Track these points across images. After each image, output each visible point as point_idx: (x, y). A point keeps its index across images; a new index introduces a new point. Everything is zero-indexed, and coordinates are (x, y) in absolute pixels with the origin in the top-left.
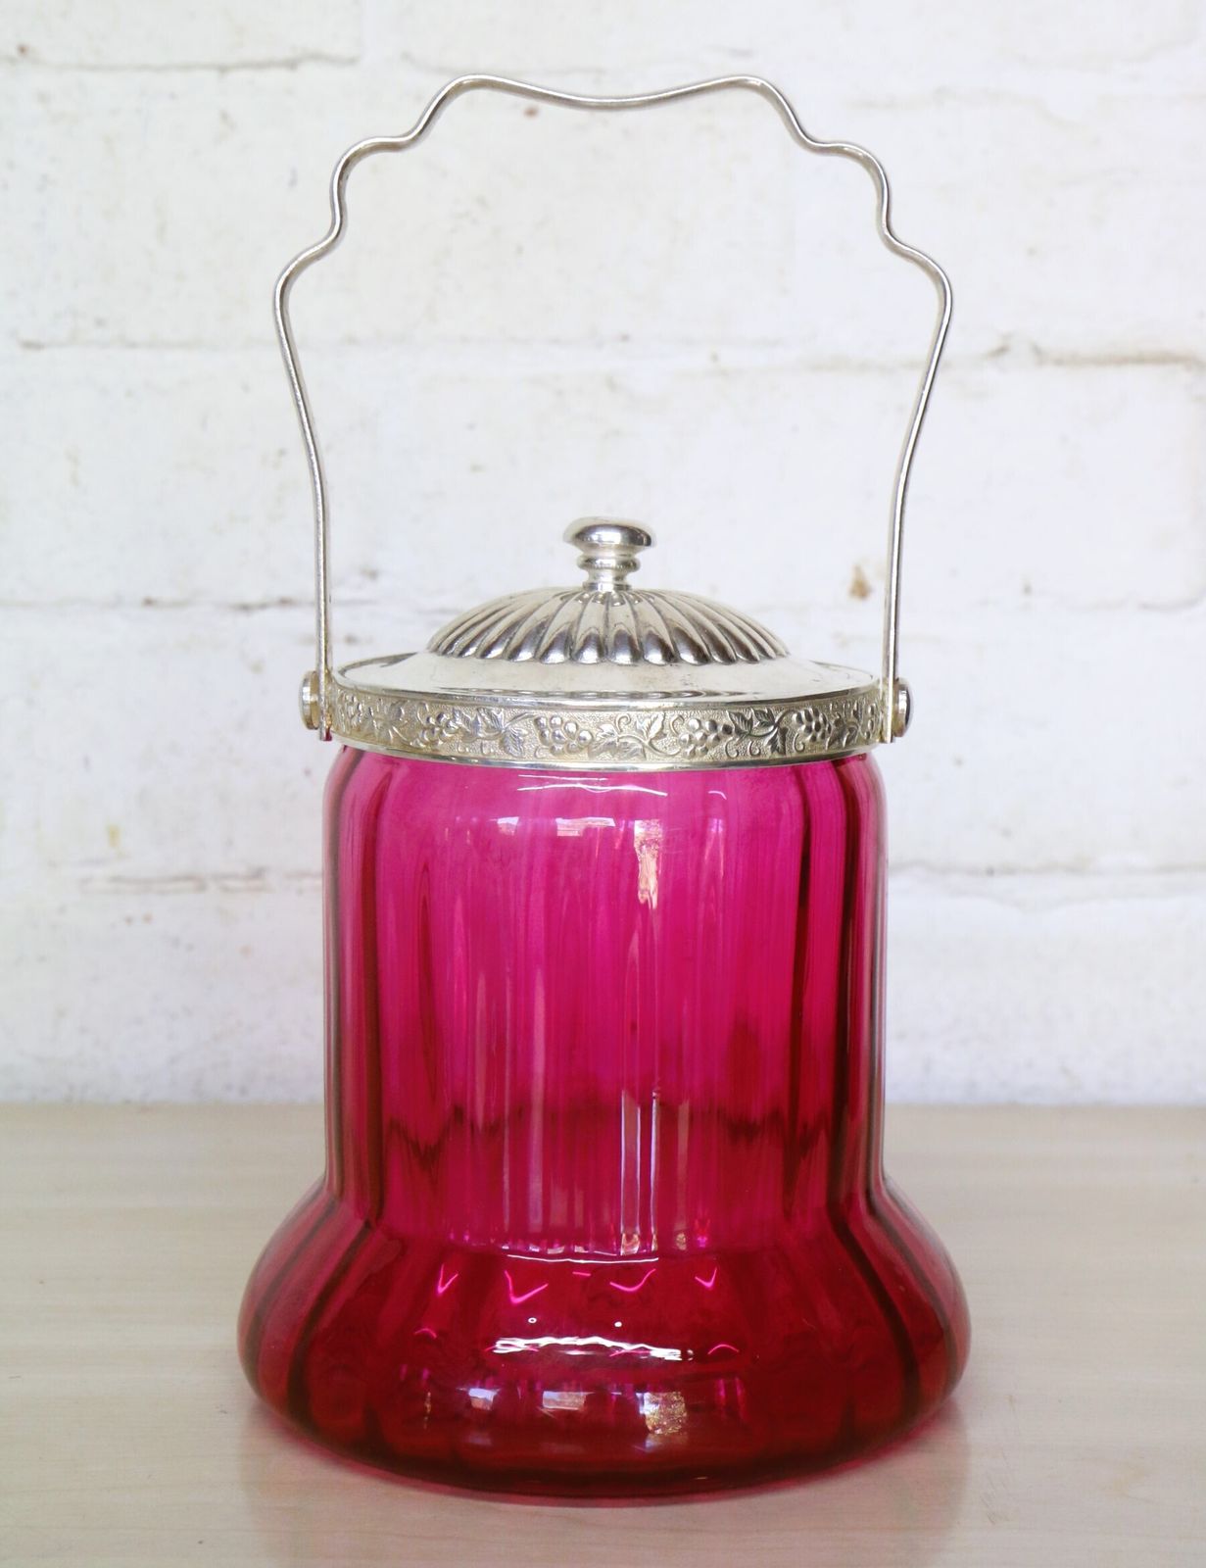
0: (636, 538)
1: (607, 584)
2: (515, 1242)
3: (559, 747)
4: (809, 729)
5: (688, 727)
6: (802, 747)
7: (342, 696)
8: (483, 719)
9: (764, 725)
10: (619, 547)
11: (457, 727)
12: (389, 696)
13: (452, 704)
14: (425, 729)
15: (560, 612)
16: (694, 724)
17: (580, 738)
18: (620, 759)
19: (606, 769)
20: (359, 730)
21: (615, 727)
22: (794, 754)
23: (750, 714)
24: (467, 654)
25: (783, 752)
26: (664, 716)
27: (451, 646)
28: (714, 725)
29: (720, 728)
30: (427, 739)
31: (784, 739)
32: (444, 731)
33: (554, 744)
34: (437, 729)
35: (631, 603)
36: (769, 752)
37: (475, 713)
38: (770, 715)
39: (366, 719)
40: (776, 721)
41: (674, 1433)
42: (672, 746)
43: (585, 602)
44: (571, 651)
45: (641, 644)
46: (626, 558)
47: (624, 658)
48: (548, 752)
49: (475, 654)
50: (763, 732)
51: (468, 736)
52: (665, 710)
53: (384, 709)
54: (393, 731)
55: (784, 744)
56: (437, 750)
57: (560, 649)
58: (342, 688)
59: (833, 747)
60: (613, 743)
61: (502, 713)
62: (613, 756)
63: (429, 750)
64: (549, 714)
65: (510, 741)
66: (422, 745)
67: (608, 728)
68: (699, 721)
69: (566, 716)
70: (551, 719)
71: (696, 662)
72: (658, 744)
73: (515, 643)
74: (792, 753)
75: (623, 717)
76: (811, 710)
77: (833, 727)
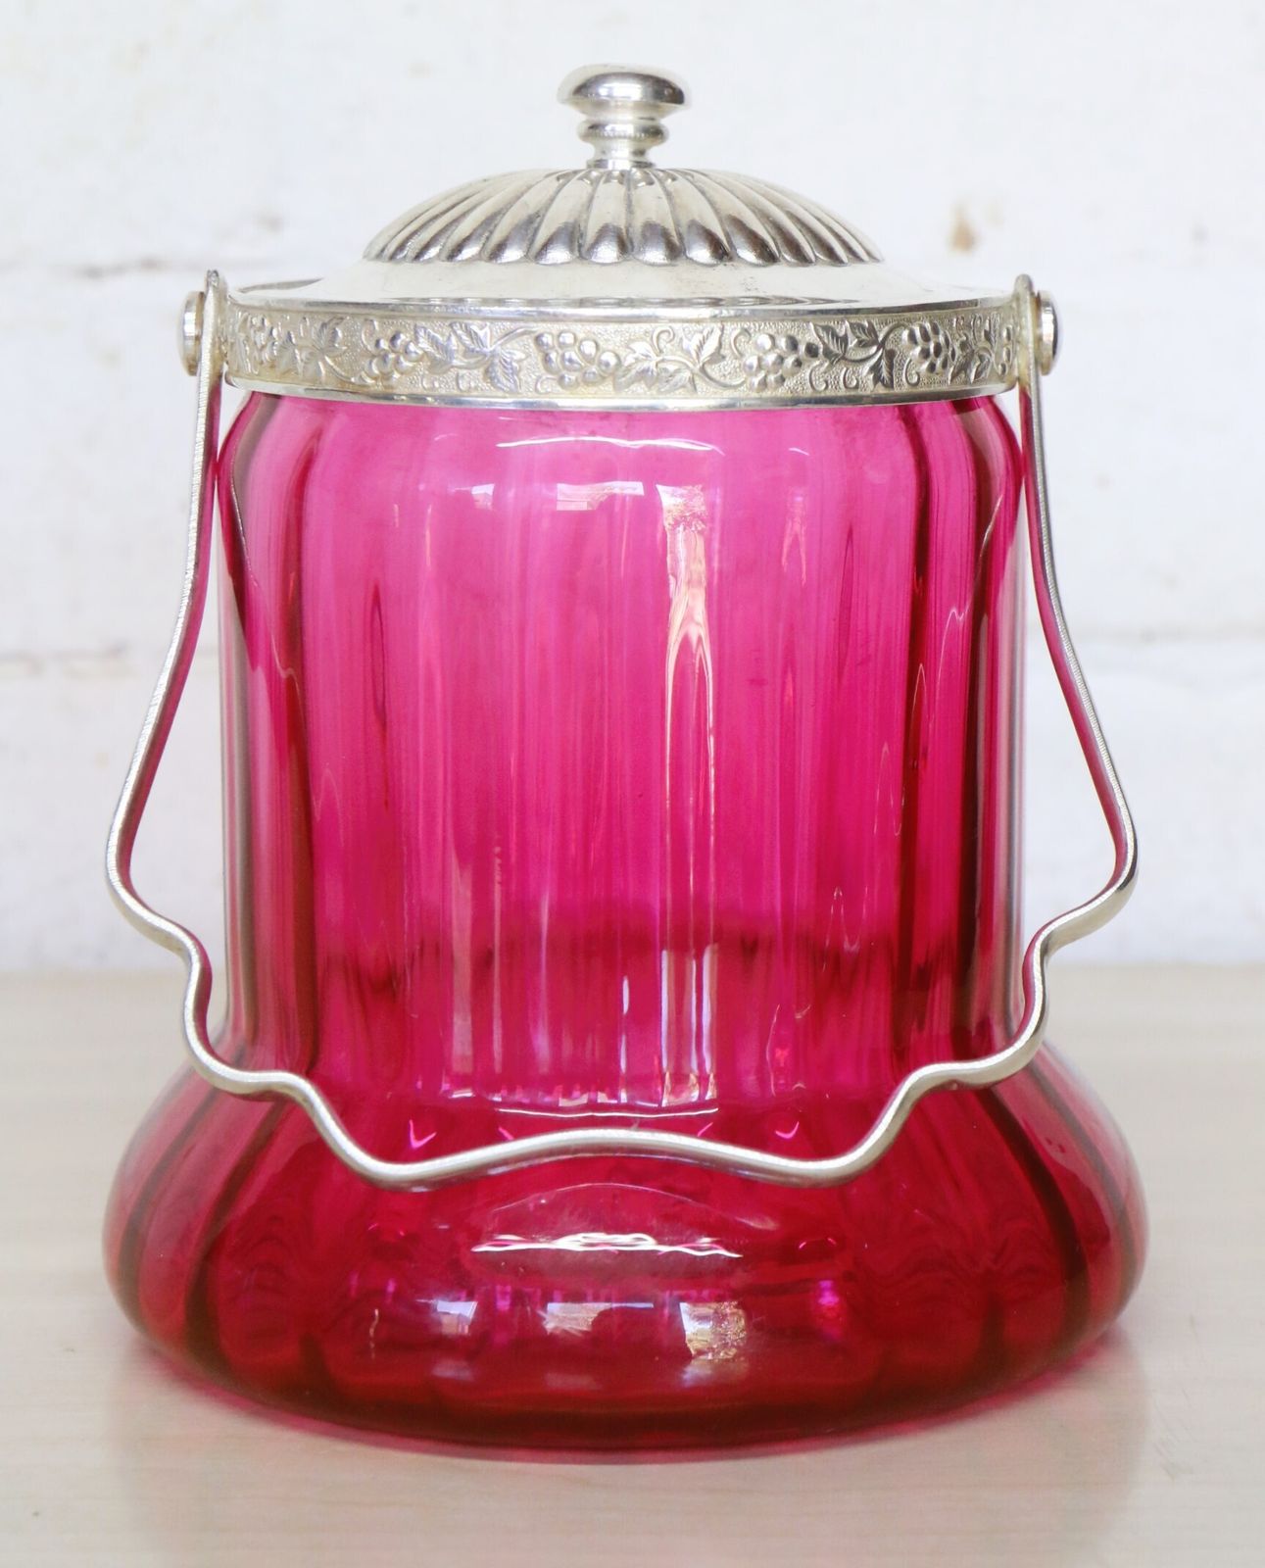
0: (665, 93)
1: (621, 158)
2: (512, 1090)
3: (570, 377)
4: (925, 354)
5: (757, 346)
6: (915, 380)
7: (245, 320)
8: (459, 338)
9: (862, 344)
10: (638, 106)
11: (420, 352)
12: (317, 313)
13: (413, 318)
14: (374, 356)
15: (560, 195)
16: (763, 343)
17: (600, 363)
18: (659, 391)
19: (640, 407)
20: (272, 367)
21: (652, 345)
22: (905, 389)
23: (843, 329)
24: (426, 257)
25: (890, 385)
26: (723, 330)
27: (401, 247)
28: (793, 345)
29: (802, 348)
30: (376, 372)
31: (891, 367)
32: (402, 359)
33: (564, 372)
34: (392, 356)
35: (661, 181)
36: (870, 383)
37: (447, 331)
38: (872, 331)
39: (283, 348)
40: (880, 339)
41: (727, 1360)
42: (734, 373)
43: (595, 183)
44: (580, 246)
45: (680, 235)
46: (650, 123)
47: (656, 254)
48: (554, 383)
49: (438, 256)
50: (861, 354)
51: (438, 364)
52: (723, 320)
53: (307, 331)
54: (325, 363)
55: (891, 374)
56: (392, 388)
57: (564, 243)
58: (244, 308)
59: (957, 380)
60: (645, 371)
61: (487, 329)
62: (650, 388)
63: (379, 387)
64: (556, 328)
65: (499, 370)
66: (369, 381)
67: (641, 347)
68: (772, 338)
69: (581, 330)
70: (559, 336)
71: (760, 262)
72: (714, 371)
73: (497, 238)
74: (902, 388)
75: (662, 332)
76: (928, 325)
77: (958, 352)
